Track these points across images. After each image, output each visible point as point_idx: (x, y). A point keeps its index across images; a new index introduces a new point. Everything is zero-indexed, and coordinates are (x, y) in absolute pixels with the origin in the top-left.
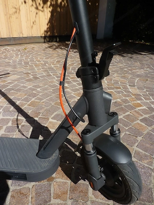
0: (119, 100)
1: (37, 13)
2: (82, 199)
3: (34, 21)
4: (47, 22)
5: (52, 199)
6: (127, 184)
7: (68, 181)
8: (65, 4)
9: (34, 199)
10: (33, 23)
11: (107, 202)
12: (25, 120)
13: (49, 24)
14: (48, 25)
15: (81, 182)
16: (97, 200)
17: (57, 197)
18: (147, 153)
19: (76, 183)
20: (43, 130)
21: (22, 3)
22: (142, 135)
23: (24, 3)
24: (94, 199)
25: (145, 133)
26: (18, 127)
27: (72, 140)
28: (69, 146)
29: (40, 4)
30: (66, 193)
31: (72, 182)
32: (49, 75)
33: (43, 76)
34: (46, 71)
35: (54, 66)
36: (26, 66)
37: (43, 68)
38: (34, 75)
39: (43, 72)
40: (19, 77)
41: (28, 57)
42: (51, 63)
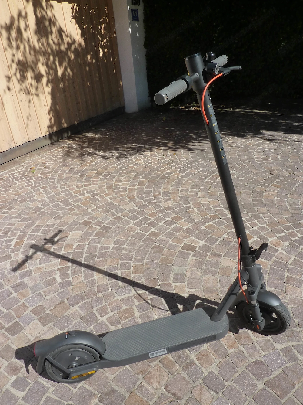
0: (225, 236)
1: (30, 101)
2: (249, 342)
3: (27, 115)
4: (47, 111)
5: (228, 350)
6: (282, 317)
7: (231, 334)
8: (69, 74)
9: (215, 356)
10: (28, 118)
11: (267, 338)
12: (147, 292)
13: (51, 112)
14: (49, 114)
15: (240, 331)
16: (259, 339)
17: (231, 347)
18: (278, 290)
19: (237, 333)
20: (175, 298)
21: (5, 92)
22: (267, 273)
23: (7, 91)
24: (257, 339)
25: (268, 269)
26: (148, 303)
27: (209, 299)
28: (211, 305)
29: (31, 85)
30: (234, 343)
31: (235, 334)
32: (118, 218)
33: (111, 223)
34: (107, 211)
35: (111, 199)
36: (71, 210)
37: (99, 207)
38: (98, 223)
39: (105, 215)
40: (81, 232)
41: (54, 188)
42: (101, 193)
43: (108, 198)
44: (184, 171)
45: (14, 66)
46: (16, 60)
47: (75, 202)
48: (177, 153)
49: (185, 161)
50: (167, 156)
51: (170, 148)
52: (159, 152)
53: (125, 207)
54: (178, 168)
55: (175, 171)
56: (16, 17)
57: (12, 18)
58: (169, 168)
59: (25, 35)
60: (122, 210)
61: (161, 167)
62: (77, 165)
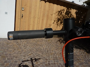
1: (57, 27)
21: (53, 23)
29: (59, 24)
32: (55, 64)
33: (52, 64)
34: (54, 59)
35: (58, 57)
36: (47, 54)
37: (53, 57)
38: (49, 62)
39: (53, 60)
40: (43, 61)
41: (49, 46)
42: (57, 54)
43: (57, 56)
44: (86, 61)
45: (57, 19)
46: (58, 18)
47: (49, 52)
48: (88, 54)
49: (89, 58)
50: (84, 53)
51: (87, 51)
52: (82, 51)
53: (59, 61)
54: (85, 59)
55: (83, 59)
56: (62, 10)
57: (61, 10)
58: (81, 57)
59: (62, 14)
60: (58, 62)
61: (79, 56)
62: (58, 44)
